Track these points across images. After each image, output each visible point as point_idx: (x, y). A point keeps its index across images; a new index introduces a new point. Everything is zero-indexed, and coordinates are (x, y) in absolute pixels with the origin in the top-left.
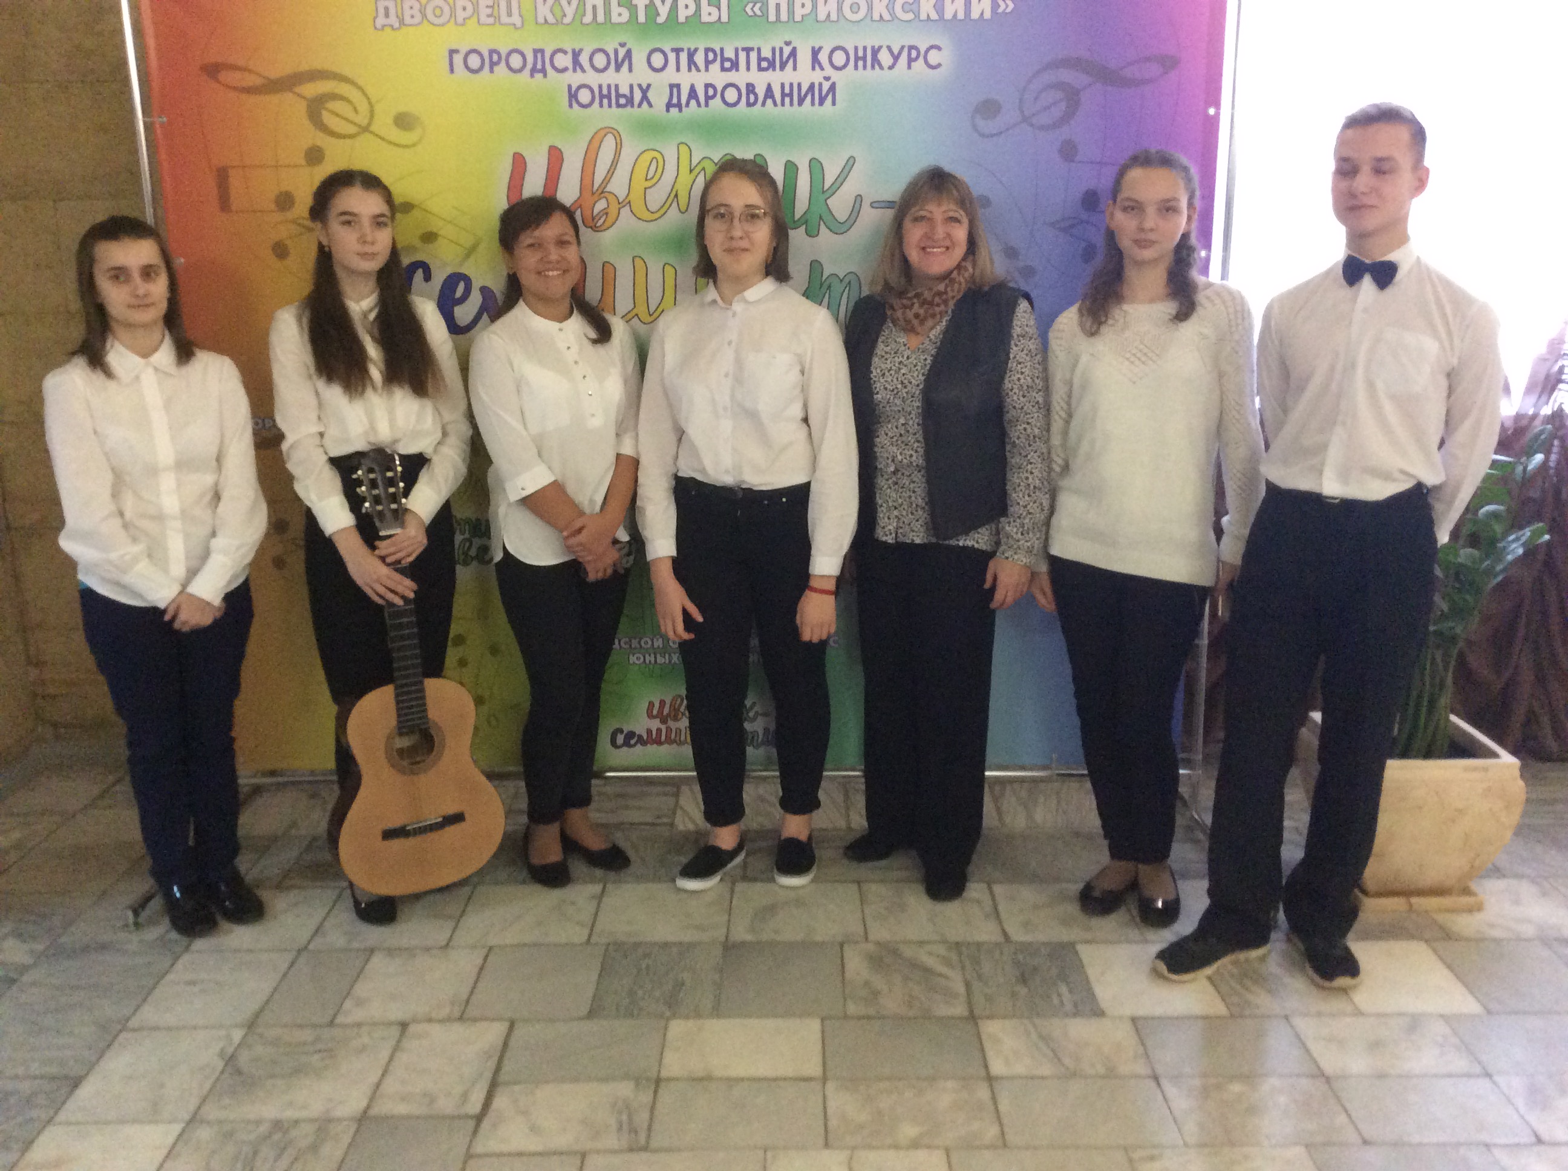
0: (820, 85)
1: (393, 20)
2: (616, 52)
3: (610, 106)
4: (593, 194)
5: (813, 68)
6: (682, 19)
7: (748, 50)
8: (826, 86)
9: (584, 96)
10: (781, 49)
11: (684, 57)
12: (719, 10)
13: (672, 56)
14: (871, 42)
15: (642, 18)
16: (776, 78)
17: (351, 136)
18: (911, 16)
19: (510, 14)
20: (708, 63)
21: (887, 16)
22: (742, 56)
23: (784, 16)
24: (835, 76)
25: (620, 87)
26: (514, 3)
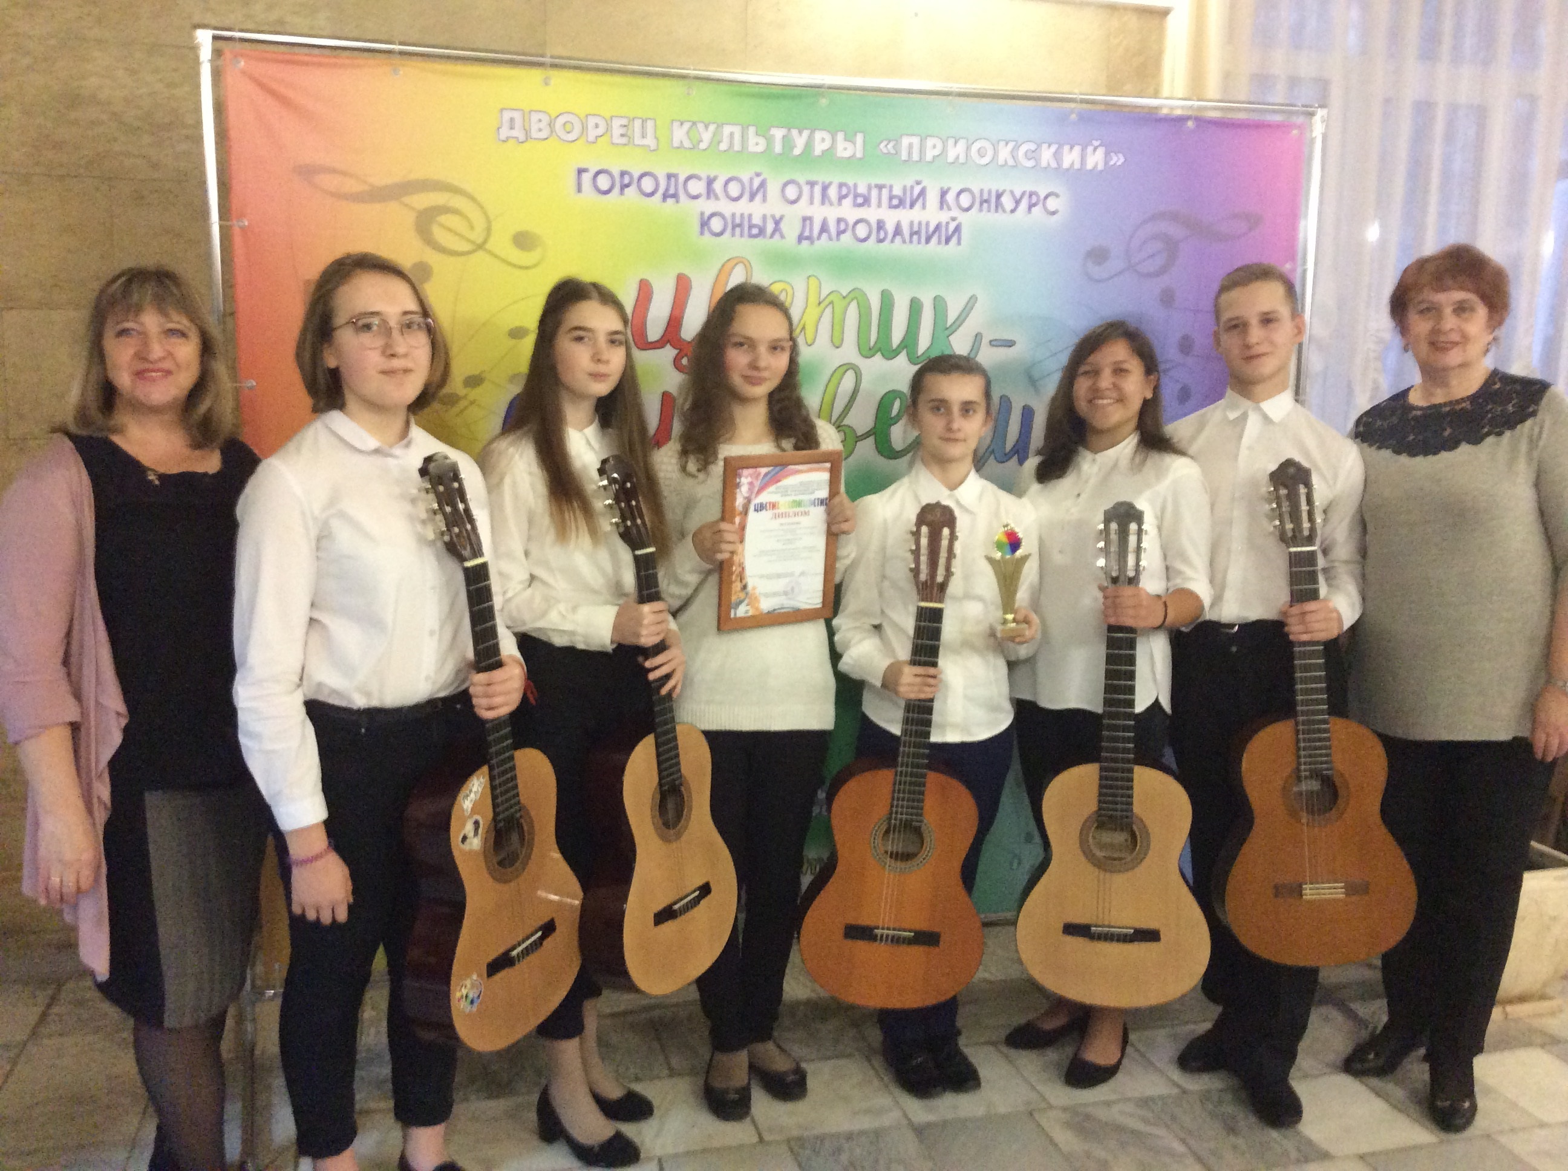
0: (947, 225)
1: (518, 133)
2: (751, 181)
3: (742, 235)
5: (941, 208)
6: (817, 152)
7: (880, 187)
8: (952, 226)
9: (716, 224)
10: (912, 188)
11: (818, 189)
12: (854, 145)
13: (806, 189)
14: (995, 186)
15: (778, 149)
16: (906, 216)
17: (468, 253)
18: (1031, 163)
19: (644, 136)
20: (841, 198)
21: (1011, 163)
22: (874, 193)
23: (915, 156)
24: (964, 218)
25: (753, 217)
26: (650, 124)
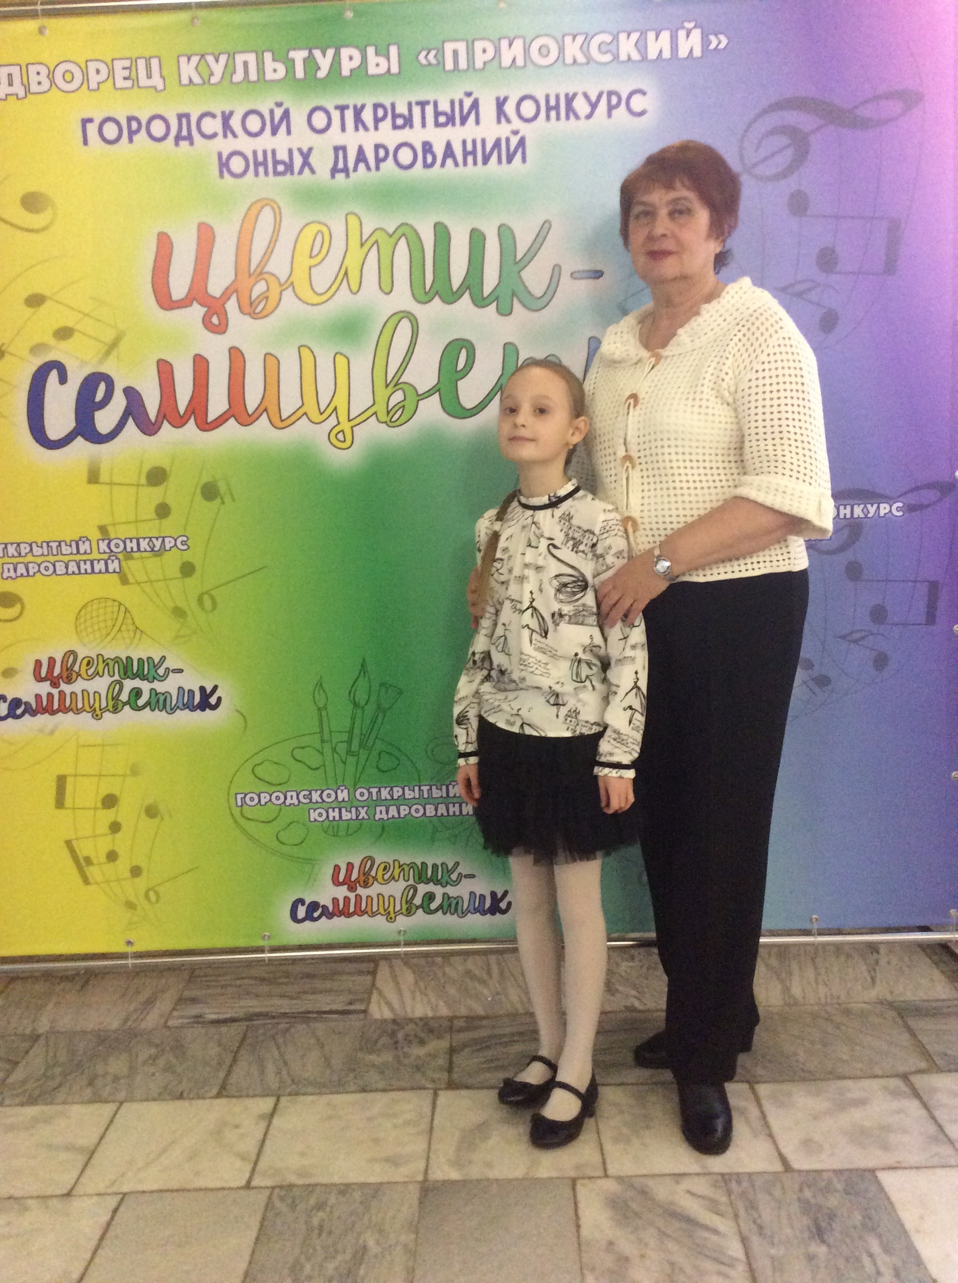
0: (508, 140)
1: (18, 88)
2: (272, 112)
3: (266, 174)
4: (250, 276)
5: (499, 122)
6: (346, 72)
7: (423, 104)
8: (514, 141)
9: (237, 164)
10: (461, 103)
11: (349, 115)
12: (389, 61)
13: (336, 115)
14: (563, 89)
15: (300, 74)
16: (456, 135)
18: (608, 58)
19: (149, 76)
20: (377, 121)
21: (581, 59)
22: (417, 111)
23: (463, 64)
24: (525, 129)
25: (277, 153)
26: (155, 63)
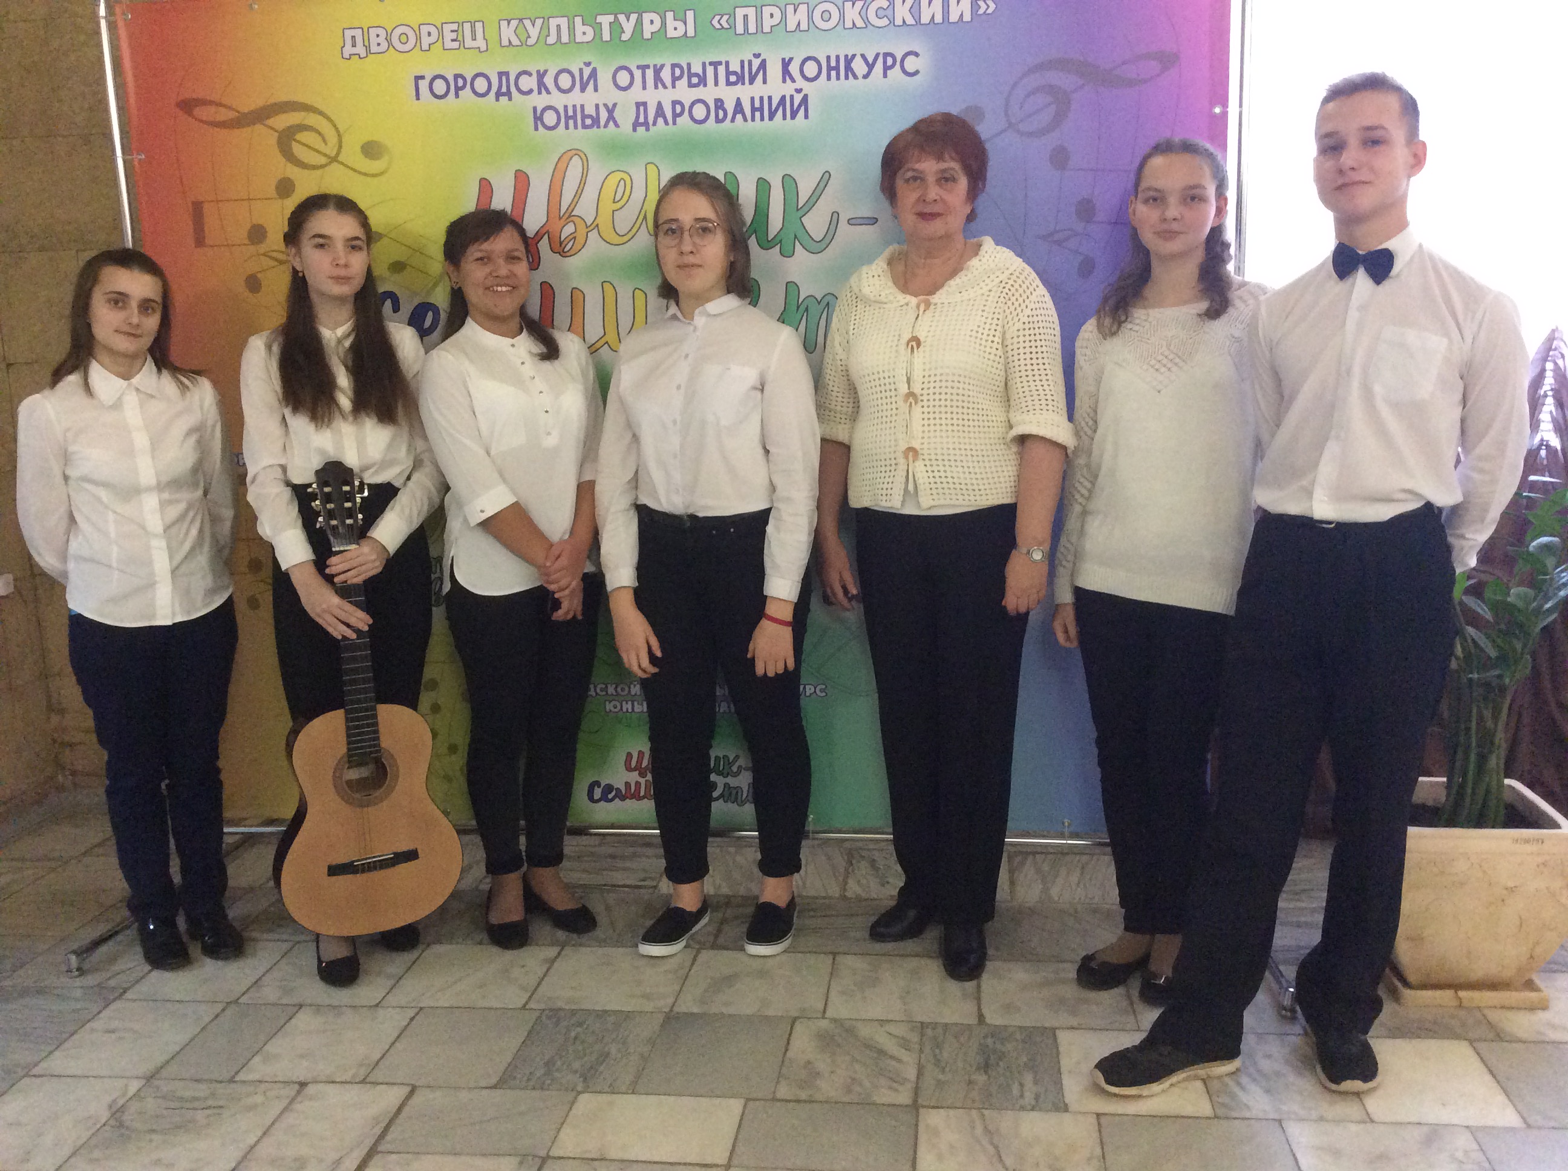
0: (792, 97)
1: (360, 49)
2: (581, 70)
3: (576, 127)
4: (560, 218)
5: (784, 81)
6: (647, 35)
7: (715, 64)
8: (798, 99)
9: (550, 118)
10: (750, 62)
11: (650, 73)
12: (685, 24)
13: (638, 74)
14: (843, 51)
15: (606, 36)
16: (745, 93)
17: (322, 167)
18: (885, 22)
19: (474, 38)
20: (675, 79)
21: (860, 23)
22: (710, 70)
23: (752, 29)
24: (807, 87)
25: (586, 108)
26: (479, 25)
